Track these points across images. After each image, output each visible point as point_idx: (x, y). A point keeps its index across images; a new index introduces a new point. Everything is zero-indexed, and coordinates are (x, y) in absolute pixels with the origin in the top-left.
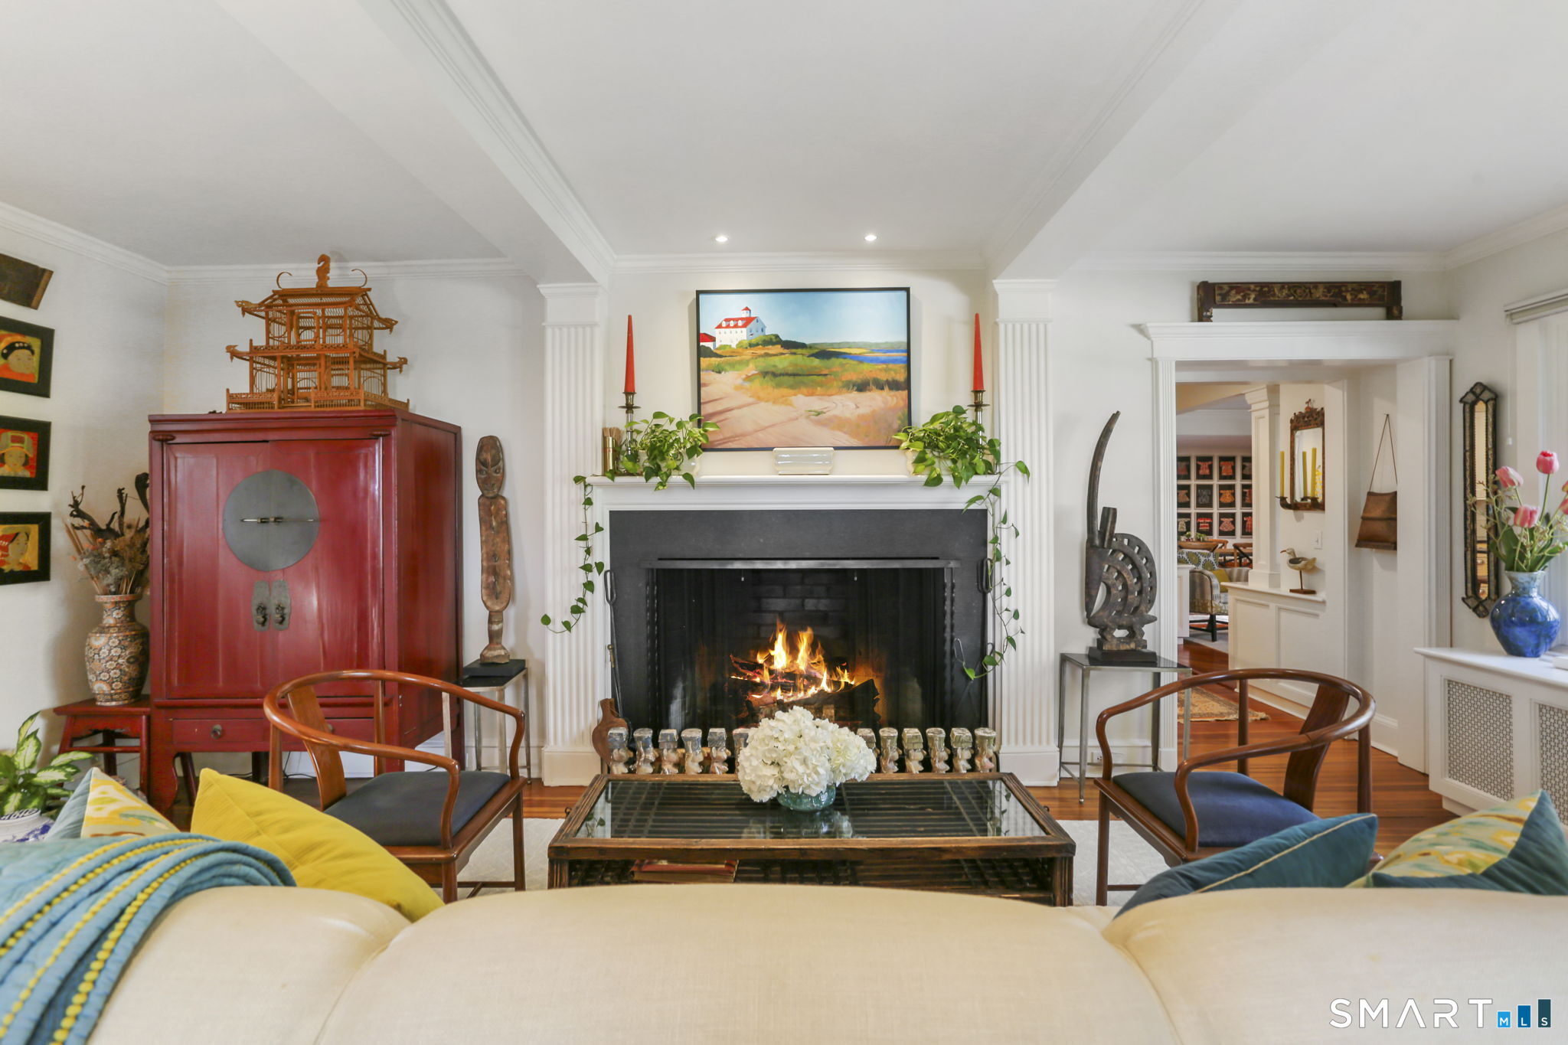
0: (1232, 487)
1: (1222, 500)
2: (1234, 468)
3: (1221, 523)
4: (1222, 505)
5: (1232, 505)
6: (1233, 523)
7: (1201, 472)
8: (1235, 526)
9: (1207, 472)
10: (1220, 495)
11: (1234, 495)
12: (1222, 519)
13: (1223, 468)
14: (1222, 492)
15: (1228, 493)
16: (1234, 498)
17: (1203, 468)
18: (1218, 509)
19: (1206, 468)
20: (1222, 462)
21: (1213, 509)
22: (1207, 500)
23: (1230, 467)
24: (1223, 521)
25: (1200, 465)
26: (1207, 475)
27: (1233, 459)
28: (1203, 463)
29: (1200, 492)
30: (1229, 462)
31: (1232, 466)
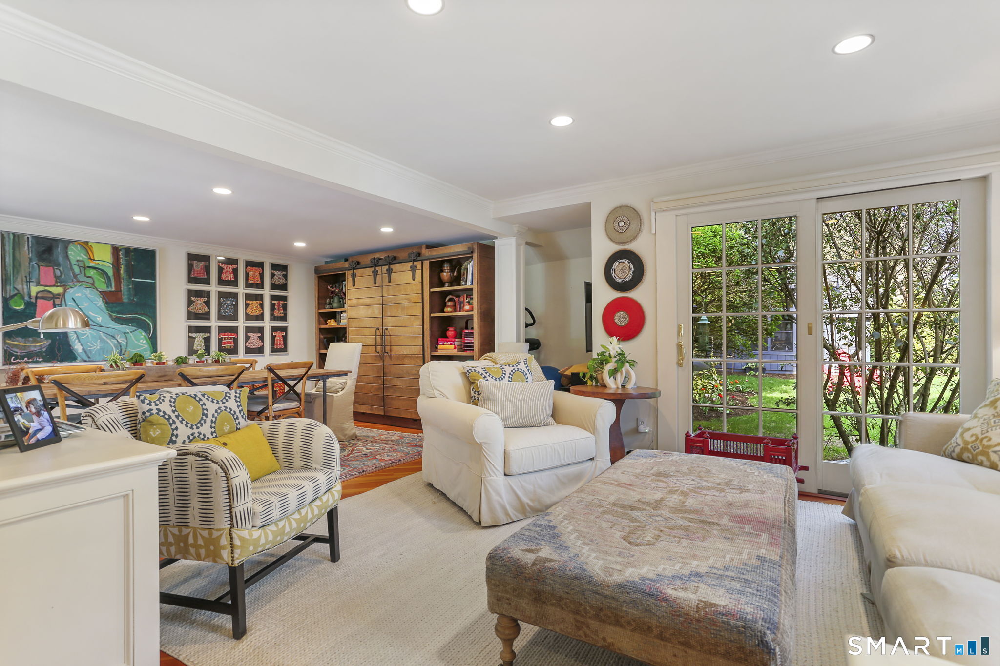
0: (260, 297)
1: (249, 312)
2: (262, 276)
3: (247, 338)
4: (248, 317)
5: (260, 317)
6: (261, 338)
7: (224, 277)
8: (263, 342)
9: (232, 276)
10: (247, 305)
11: (262, 306)
12: (249, 334)
13: (250, 274)
14: (248, 302)
15: (255, 304)
16: (263, 310)
17: (227, 272)
18: (244, 323)
19: (229, 272)
20: (248, 267)
21: (238, 323)
22: (231, 311)
23: (257, 274)
24: (250, 337)
25: (222, 269)
26: (231, 280)
27: (261, 265)
28: (226, 266)
29: (222, 301)
30: (257, 268)
31: (260, 273)
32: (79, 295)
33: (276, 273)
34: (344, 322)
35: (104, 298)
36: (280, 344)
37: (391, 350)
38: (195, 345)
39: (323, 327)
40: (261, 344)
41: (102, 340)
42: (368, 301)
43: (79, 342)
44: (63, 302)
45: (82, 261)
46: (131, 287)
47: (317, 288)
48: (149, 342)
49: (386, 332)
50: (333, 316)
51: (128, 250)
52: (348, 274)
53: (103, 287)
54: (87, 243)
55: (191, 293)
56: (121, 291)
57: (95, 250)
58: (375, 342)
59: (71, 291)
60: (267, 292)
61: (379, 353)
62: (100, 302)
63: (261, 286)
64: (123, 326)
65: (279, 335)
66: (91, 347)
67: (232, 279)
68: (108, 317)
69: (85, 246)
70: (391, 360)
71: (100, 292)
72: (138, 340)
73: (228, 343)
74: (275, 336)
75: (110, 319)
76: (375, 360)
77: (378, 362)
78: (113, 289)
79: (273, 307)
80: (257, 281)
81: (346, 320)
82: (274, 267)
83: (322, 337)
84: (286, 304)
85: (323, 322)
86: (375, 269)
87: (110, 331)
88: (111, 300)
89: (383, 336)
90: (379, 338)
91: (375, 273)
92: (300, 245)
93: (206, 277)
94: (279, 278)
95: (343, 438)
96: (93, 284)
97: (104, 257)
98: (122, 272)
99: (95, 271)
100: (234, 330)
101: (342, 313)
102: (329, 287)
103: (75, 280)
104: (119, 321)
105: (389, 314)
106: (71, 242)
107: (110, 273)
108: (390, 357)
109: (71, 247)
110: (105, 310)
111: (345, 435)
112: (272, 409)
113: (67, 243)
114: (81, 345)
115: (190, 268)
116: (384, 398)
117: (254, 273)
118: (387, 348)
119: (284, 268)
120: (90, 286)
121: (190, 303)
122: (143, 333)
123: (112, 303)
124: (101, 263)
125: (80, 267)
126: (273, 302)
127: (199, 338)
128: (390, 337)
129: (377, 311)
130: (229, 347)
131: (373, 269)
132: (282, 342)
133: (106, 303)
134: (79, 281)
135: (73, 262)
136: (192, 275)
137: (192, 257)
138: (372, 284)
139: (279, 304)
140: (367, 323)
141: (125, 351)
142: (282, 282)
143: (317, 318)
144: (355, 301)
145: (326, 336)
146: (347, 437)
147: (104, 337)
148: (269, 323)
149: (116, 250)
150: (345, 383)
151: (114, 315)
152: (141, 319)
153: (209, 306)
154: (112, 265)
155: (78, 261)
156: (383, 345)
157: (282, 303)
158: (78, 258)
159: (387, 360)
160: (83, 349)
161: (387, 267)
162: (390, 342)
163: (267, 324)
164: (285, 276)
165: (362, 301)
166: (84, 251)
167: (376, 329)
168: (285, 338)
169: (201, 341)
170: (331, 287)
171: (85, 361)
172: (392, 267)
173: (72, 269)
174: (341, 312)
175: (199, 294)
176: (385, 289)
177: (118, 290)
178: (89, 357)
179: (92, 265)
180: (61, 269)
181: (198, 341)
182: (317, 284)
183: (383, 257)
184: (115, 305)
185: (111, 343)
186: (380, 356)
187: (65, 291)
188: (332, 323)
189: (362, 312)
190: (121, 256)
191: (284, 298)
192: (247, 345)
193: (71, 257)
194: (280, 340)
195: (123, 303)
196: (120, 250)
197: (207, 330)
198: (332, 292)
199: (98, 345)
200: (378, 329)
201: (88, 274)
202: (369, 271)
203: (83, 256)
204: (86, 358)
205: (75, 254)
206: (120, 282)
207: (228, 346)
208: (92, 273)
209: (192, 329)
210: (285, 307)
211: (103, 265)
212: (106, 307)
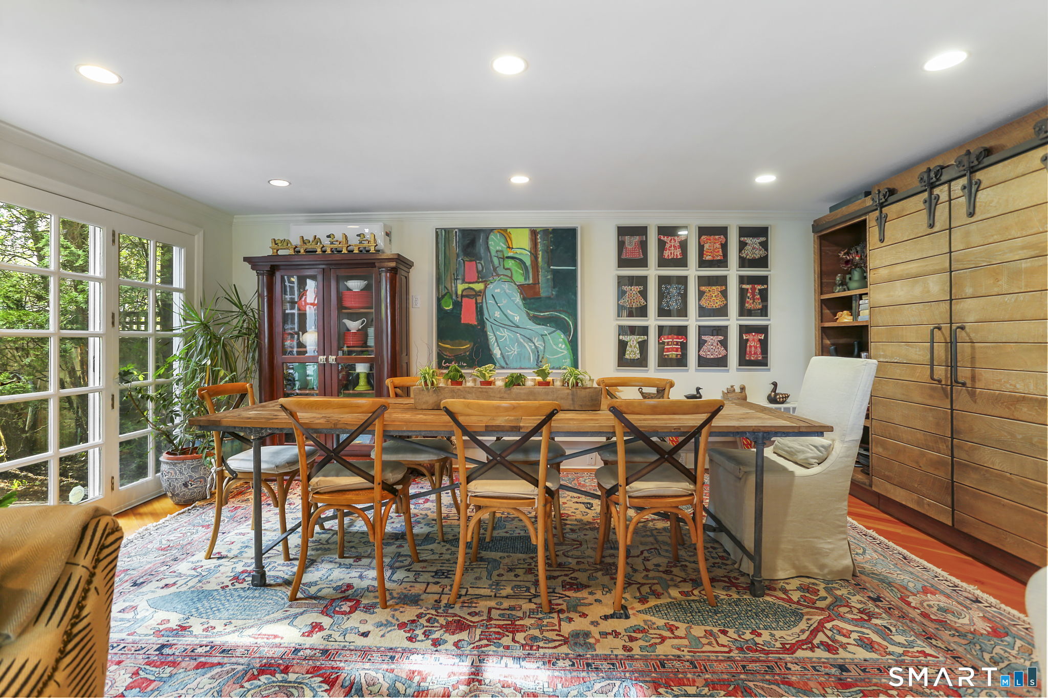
0: (722, 281)
1: (704, 303)
2: (724, 247)
3: (701, 343)
4: (703, 312)
5: (722, 311)
6: (724, 344)
7: (666, 254)
8: (726, 349)
9: (678, 253)
10: (701, 294)
11: (724, 294)
12: (704, 338)
13: (706, 246)
14: (703, 288)
15: (716, 290)
16: (726, 300)
17: (671, 247)
18: (697, 320)
19: (674, 246)
20: (703, 237)
21: (688, 320)
22: (677, 304)
23: (718, 245)
24: (706, 341)
25: (665, 243)
26: (677, 259)
27: (722, 231)
28: (670, 238)
29: (664, 289)
30: (717, 237)
31: (721, 244)
32: (498, 290)
33: (748, 240)
34: (864, 316)
35: (521, 293)
36: (755, 354)
37: (973, 378)
38: (627, 352)
39: (827, 325)
40: (723, 352)
41: (520, 345)
42: (913, 267)
43: (498, 345)
44: (484, 300)
45: (501, 251)
46: (549, 277)
47: (818, 257)
48: (569, 346)
49: (961, 335)
50: (847, 304)
51: (546, 231)
52: (872, 220)
53: (520, 279)
54: (505, 230)
55: (621, 280)
56: (539, 283)
57: (513, 236)
58: (929, 357)
59: (491, 286)
60: (733, 272)
61: (940, 381)
62: (518, 299)
63: (723, 263)
64: (541, 327)
65: (753, 340)
66: (508, 352)
67: (679, 257)
68: (525, 315)
69: (504, 232)
70: (975, 402)
71: (518, 286)
72: (557, 345)
73: (672, 350)
74: (747, 340)
75: (527, 318)
76: (931, 397)
77: (936, 402)
78: (531, 282)
79: (742, 294)
80: (718, 256)
81: (867, 311)
82: (744, 232)
83: (828, 342)
84: (766, 290)
85: (831, 315)
86: (931, 194)
87: (527, 333)
88: (530, 295)
89: (952, 343)
90: (940, 350)
91: (932, 205)
92: (766, 179)
93: (642, 256)
94: (754, 248)
95: (816, 571)
96: (511, 277)
97: (522, 243)
98: (540, 260)
99: (513, 262)
100: (682, 331)
101: (861, 299)
102: (841, 255)
103: (494, 274)
104: (536, 320)
105: (969, 291)
106: (491, 230)
107: (528, 263)
108: (972, 394)
109: (492, 236)
110: (522, 307)
111: (822, 567)
112: (626, 492)
113: (488, 232)
114: (500, 349)
115: (621, 245)
116: (952, 488)
117: (712, 246)
118: (964, 373)
119: (762, 232)
120: (508, 279)
121: (621, 294)
122: (562, 336)
123: (530, 299)
124: (519, 251)
125: (499, 258)
126: (744, 286)
127: (633, 341)
128: (973, 348)
129: (936, 286)
130: (674, 356)
131: (925, 195)
132: (759, 350)
133: (524, 299)
134: (498, 275)
135: (493, 253)
136: (623, 257)
137: (623, 231)
138: (923, 228)
139: (753, 289)
140: (911, 314)
141: (543, 358)
142: (759, 254)
143: (818, 309)
144: (884, 272)
145: (833, 341)
146: (826, 571)
147: (522, 341)
148: (737, 320)
149: (534, 233)
150: (828, 449)
151: (531, 313)
152: (560, 317)
153: (646, 299)
154: (530, 252)
155: (497, 251)
156: (953, 364)
157: (759, 287)
158: (498, 248)
159: (962, 399)
160: (501, 354)
161: (964, 181)
162: (973, 358)
163: (733, 322)
164: (765, 245)
165: (898, 268)
166: (503, 240)
167: (932, 327)
168: (764, 344)
169: (635, 347)
170: (848, 254)
171: (503, 368)
172: (979, 175)
173: (492, 262)
174: (860, 297)
175: (632, 281)
176: (957, 234)
177: (536, 282)
178: (507, 364)
179: (510, 254)
180: (482, 262)
181: (631, 346)
182: (817, 251)
183: (953, 162)
184: (532, 301)
185: (529, 347)
186: (944, 390)
187: (486, 287)
188: (845, 318)
189: (900, 292)
190: (539, 240)
191: (764, 280)
192: (701, 353)
193: (491, 248)
194: (756, 347)
195: (540, 298)
196: (538, 233)
197: (644, 331)
198: (847, 262)
199: (515, 350)
200: (939, 328)
201: (507, 266)
202: (917, 202)
203: (502, 246)
204: (503, 364)
205: (496, 244)
206: (538, 272)
207: (673, 354)
208: (510, 264)
209: (622, 330)
210: (764, 295)
211: (521, 254)
212: (524, 304)
